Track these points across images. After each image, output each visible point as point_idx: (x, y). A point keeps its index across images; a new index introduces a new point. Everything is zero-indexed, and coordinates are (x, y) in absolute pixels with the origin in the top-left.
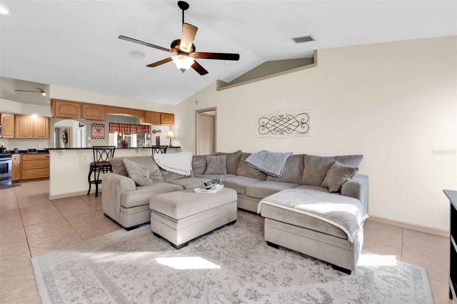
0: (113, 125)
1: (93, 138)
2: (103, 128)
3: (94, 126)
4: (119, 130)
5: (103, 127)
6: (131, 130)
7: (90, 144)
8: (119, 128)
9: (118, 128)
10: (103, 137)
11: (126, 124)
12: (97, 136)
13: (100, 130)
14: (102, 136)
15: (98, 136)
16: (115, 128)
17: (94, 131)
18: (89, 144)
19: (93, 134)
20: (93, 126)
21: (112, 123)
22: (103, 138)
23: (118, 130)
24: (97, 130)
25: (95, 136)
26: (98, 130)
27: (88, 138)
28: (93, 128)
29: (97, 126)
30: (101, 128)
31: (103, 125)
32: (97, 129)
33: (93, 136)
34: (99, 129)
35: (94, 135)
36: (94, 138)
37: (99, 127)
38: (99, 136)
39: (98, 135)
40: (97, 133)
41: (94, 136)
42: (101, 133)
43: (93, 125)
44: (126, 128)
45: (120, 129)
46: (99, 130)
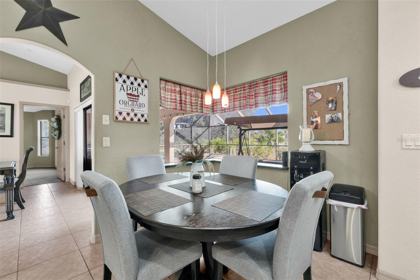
0: (167, 87)
1: (117, 118)
2: (146, 91)
3: (120, 80)
4: (181, 100)
5: (146, 87)
6: (204, 104)
7: (108, 138)
8: (181, 97)
9: (178, 96)
10: (146, 116)
11: (194, 88)
12: (128, 114)
13: (138, 96)
14: (143, 113)
15: (132, 115)
16: (171, 96)
17: (121, 95)
18: (104, 138)
19: (119, 107)
20: (117, 80)
21: (166, 81)
22: (146, 121)
23: (178, 102)
24: (128, 94)
25: (124, 114)
26: (131, 94)
27: (101, 118)
28: (118, 85)
29: (128, 82)
30: (140, 91)
31: (146, 82)
32: (130, 92)
33: (117, 114)
34: (135, 93)
35: (121, 110)
36: (120, 118)
37: (136, 84)
38: (136, 115)
39: (133, 110)
40: (130, 103)
41: (120, 113)
42: (141, 105)
43: (117, 75)
44: (193, 98)
45: (183, 99)
46: (133, 95)
